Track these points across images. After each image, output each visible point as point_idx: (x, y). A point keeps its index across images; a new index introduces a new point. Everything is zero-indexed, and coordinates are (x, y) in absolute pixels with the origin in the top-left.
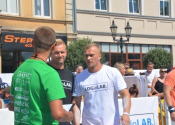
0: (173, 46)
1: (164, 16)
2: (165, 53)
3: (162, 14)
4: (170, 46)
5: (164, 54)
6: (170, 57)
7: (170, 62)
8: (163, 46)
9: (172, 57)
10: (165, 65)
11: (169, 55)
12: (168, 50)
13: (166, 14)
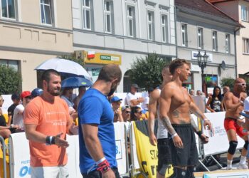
0: (22, 63)
1: (8, 18)
2: (11, 72)
3: (5, 15)
4: (18, 62)
5: (9, 73)
6: (17, 77)
7: (17, 85)
8: (8, 61)
9: (20, 77)
10: (11, 89)
11: (16, 74)
12: (15, 67)
13: (12, 15)
